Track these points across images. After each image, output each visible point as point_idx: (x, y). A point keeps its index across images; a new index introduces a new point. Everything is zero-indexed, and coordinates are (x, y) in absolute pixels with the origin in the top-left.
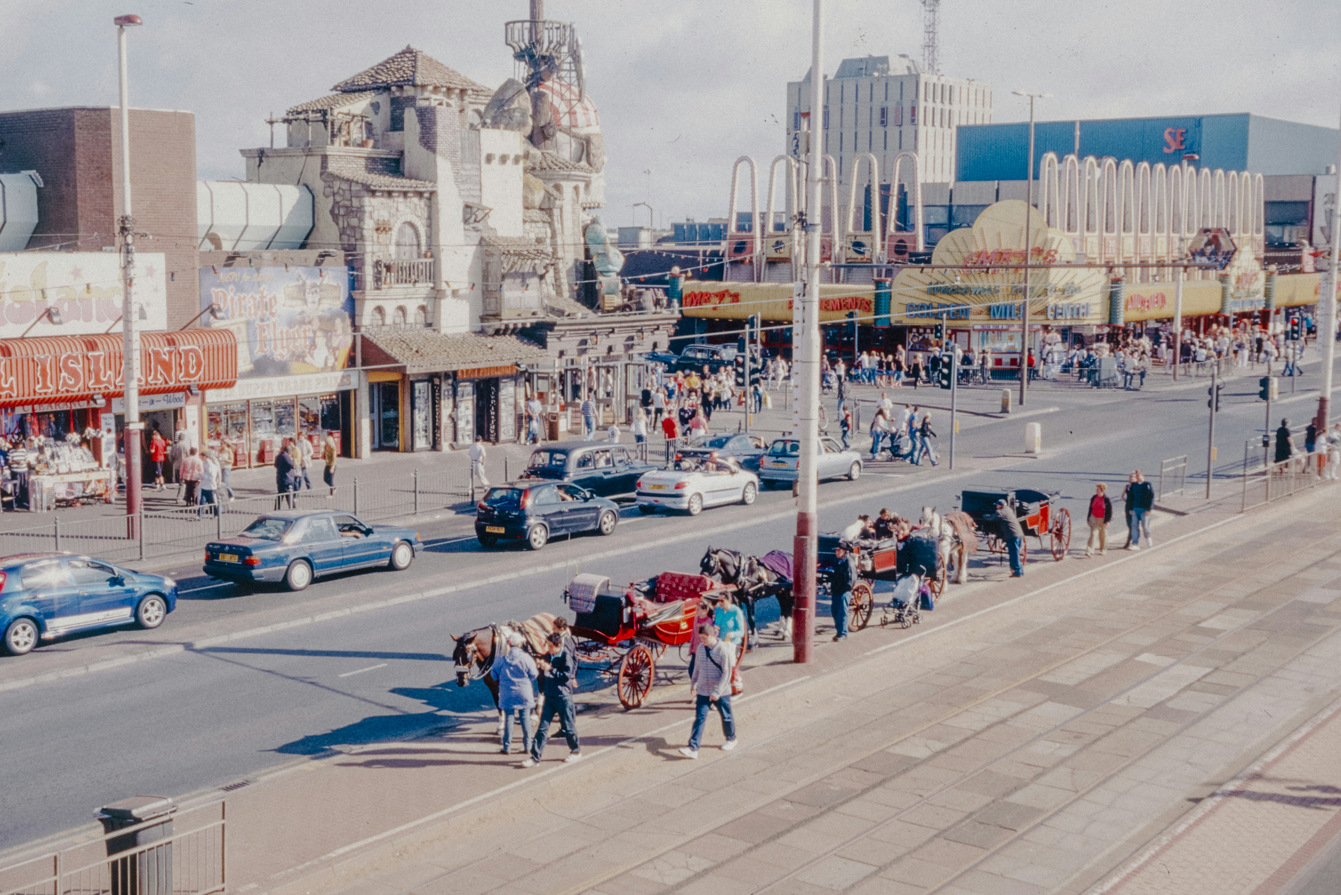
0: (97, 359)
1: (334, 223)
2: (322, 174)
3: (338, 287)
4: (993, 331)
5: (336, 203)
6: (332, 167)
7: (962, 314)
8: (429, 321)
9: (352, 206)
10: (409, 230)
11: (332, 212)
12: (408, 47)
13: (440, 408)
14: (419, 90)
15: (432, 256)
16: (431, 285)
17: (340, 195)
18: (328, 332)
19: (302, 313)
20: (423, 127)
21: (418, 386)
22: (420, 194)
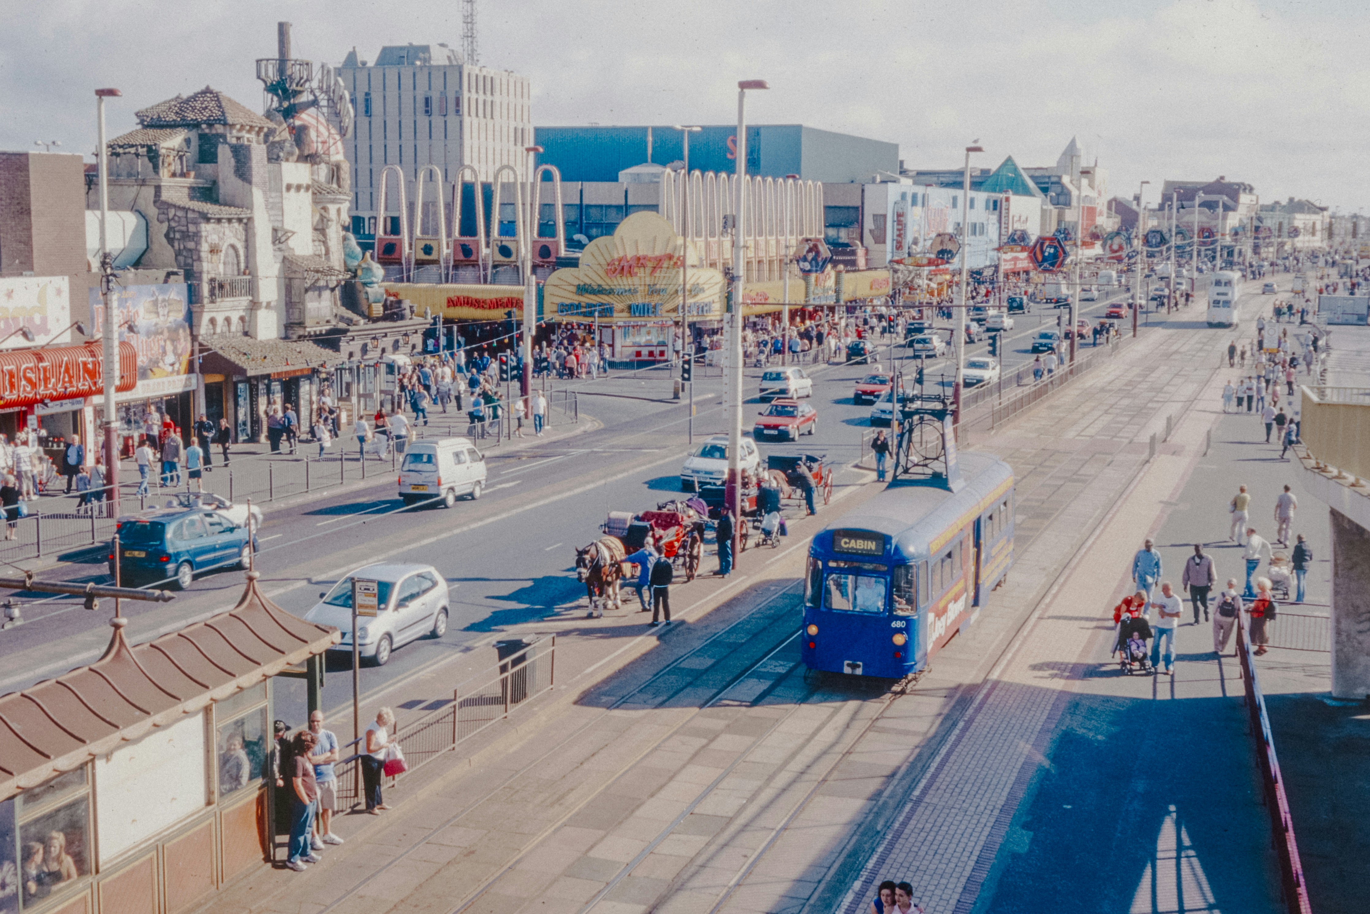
0: (45, 369)
1: (169, 247)
2: (155, 202)
3: (180, 301)
4: (633, 327)
5: (170, 228)
6: (165, 196)
7: (607, 311)
8: (246, 329)
9: (188, 231)
10: (231, 251)
11: (167, 236)
12: (208, 88)
13: (257, 405)
14: (228, 128)
15: (249, 274)
16: (250, 298)
17: (175, 221)
18: (174, 340)
19: (156, 324)
20: (238, 161)
21: (240, 386)
22: (240, 220)
